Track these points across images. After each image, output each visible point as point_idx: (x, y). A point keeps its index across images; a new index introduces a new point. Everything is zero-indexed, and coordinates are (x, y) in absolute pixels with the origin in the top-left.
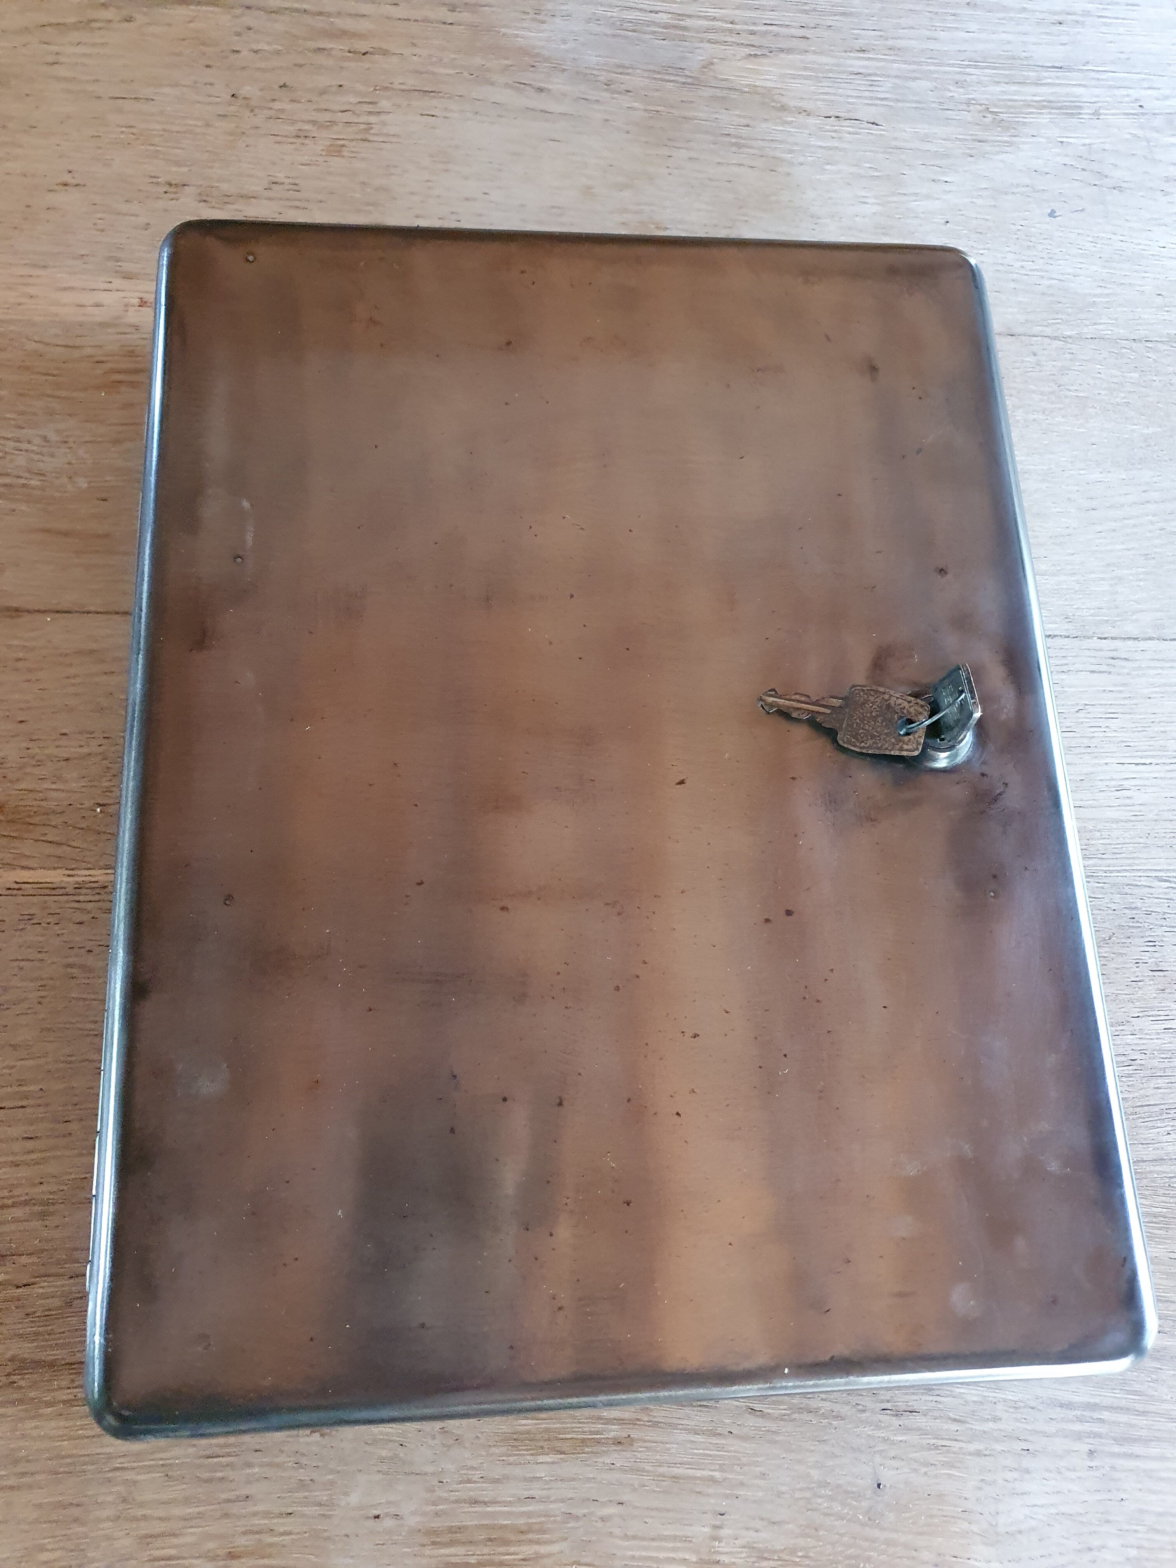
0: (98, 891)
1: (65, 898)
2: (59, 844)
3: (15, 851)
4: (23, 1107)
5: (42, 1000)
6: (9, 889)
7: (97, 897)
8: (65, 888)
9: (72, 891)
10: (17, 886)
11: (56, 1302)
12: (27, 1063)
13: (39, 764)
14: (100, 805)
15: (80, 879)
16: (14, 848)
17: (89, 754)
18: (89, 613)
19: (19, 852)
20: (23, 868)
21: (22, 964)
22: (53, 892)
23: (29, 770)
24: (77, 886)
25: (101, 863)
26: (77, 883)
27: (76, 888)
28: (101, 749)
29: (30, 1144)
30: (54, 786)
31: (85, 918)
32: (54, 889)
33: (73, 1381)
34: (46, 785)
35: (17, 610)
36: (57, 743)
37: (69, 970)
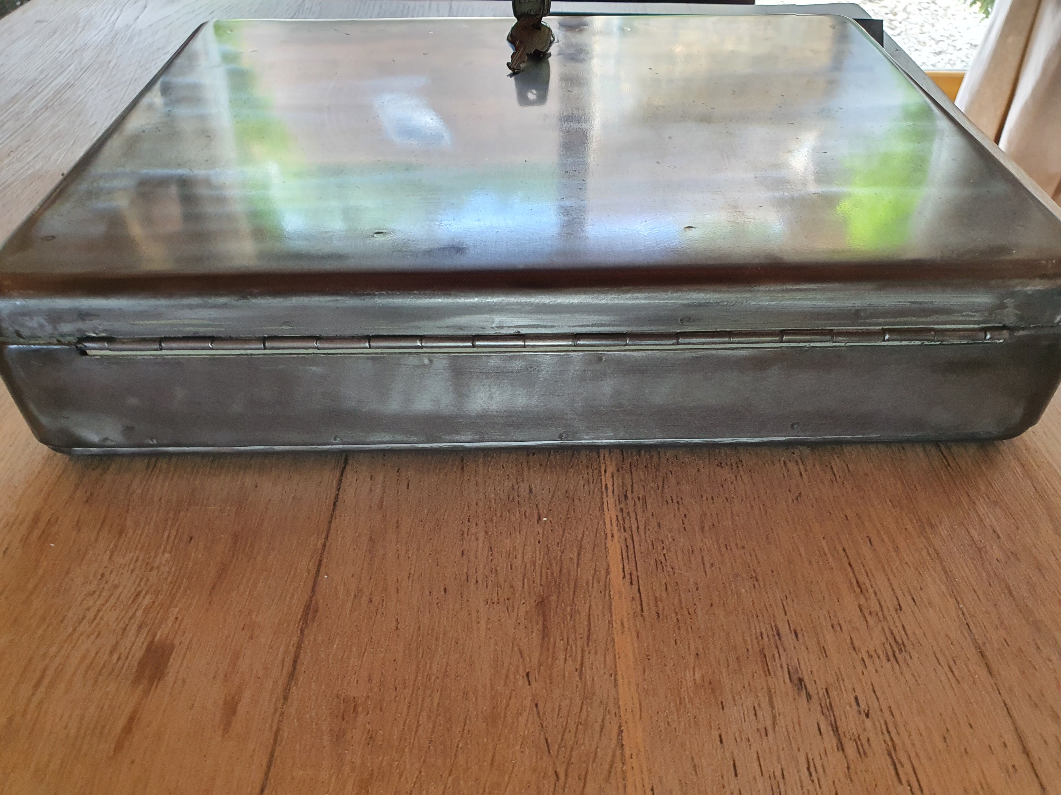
0: (625, 515)
1: (636, 539)
2: (581, 548)
3: (591, 582)
4: (844, 550)
5: (740, 545)
6: (631, 583)
7: (633, 515)
8: (626, 539)
9: (627, 535)
10: (628, 577)
11: (998, 510)
12: (802, 551)
13: (494, 571)
14: (539, 519)
15: (615, 529)
16: (587, 583)
17: (486, 532)
18: (324, 545)
19: (591, 579)
20: (608, 572)
21: (708, 565)
22: (631, 547)
23: (502, 580)
24: (622, 530)
25: (598, 514)
26: (619, 530)
27: (625, 531)
28: (481, 524)
29: (875, 541)
30: (519, 557)
31: (653, 522)
32: (627, 546)
33: (1053, 495)
34: (519, 562)
35: (307, 608)
36: (472, 558)
37: (707, 528)
